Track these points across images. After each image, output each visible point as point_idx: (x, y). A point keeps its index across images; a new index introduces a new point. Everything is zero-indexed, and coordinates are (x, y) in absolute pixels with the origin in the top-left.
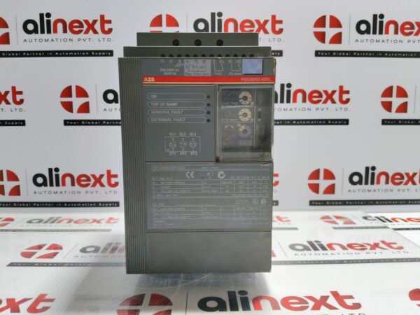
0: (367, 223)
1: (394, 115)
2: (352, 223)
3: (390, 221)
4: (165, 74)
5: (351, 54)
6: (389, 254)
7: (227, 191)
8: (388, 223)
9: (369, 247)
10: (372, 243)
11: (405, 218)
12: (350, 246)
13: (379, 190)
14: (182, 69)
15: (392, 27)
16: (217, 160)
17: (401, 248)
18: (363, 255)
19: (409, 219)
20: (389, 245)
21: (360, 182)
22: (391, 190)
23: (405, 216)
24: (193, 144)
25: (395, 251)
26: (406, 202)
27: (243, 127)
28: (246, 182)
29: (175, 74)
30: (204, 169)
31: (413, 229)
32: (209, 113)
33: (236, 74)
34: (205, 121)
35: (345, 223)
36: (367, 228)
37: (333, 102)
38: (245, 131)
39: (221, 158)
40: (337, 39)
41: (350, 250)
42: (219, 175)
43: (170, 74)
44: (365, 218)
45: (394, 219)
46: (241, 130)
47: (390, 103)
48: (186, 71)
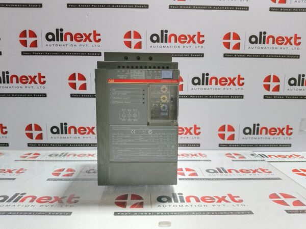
0: (253, 158)
1: (271, 93)
2: (244, 157)
3: (267, 157)
4: (120, 78)
5: (246, 56)
6: (263, 175)
7: (154, 141)
8: (266, 158)
9: (252, 171)
10: (254, 169)
11: (276, 155)
12: (242, 171)
13: (261, 138)
14: (129, 75)
15: (271, 40)
16: (148, 124)
17: (270, 172)
18: (248, 176)
19: (279, 156)
20: (263, 170)
21: (250, 133)
22: (269, 138)
23: (277, 154)
24: (135, 115)
25: (266, 174)
26: (278, 145)
27: (163, 105)
28: (163, 136)
29: (125, 78)
30: (141, 129)
31: (280, 162)
32: (143, 99)
33: (158, 78)
34: (142, 103)
35: (240, 158)
36: (252, 161)
37: (234, 85)
38: (164, 107)
39: (150, 123)
40: (237, 47)
41: (241, 173)
42: (149, 132)
43: (123, 78)
44: (252, 155)
45: (270, 156)
46: (162, 107)
47: (269, 86)
48: (131, 76)
